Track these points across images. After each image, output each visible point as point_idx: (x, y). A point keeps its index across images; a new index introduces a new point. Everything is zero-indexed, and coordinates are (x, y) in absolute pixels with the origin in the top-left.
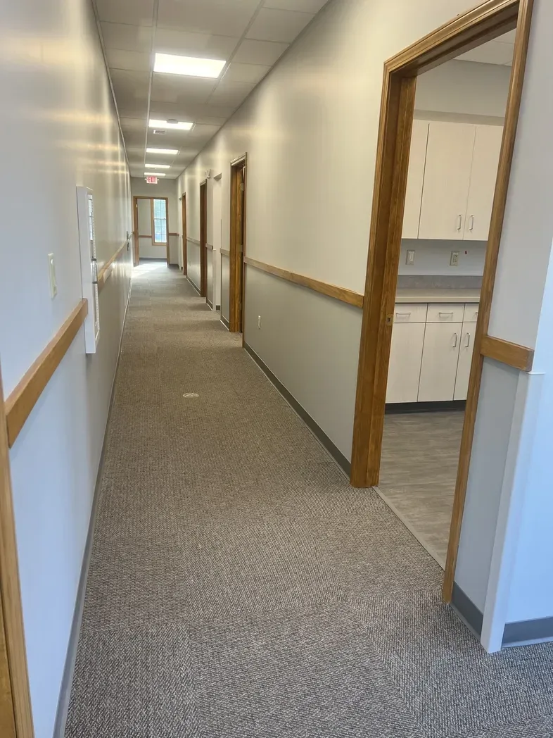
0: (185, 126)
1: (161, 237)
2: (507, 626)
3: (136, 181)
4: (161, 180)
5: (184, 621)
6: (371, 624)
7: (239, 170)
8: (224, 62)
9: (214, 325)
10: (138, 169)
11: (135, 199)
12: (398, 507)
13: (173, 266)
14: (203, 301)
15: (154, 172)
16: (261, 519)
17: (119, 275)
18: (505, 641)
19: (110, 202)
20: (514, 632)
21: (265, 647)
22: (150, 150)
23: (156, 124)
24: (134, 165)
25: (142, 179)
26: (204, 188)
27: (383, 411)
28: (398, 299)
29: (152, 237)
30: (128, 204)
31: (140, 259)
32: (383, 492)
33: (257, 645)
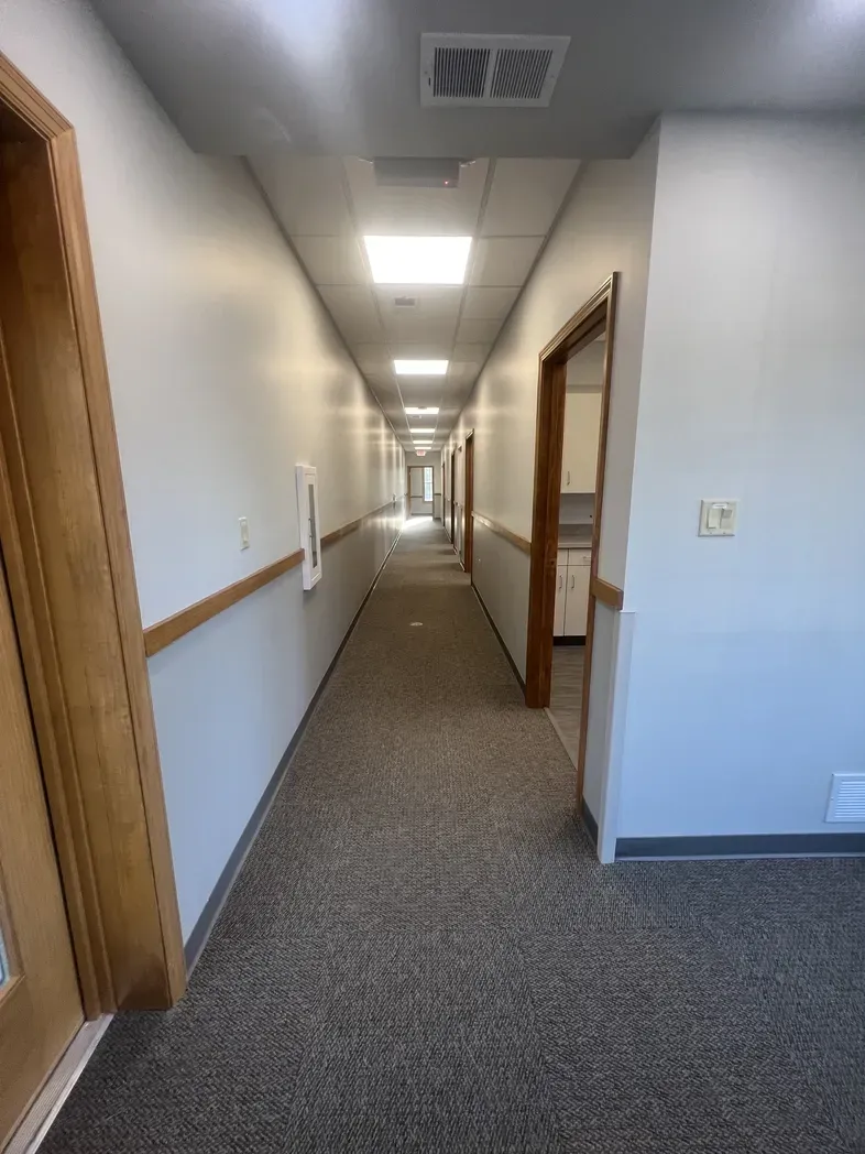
0: (434, 411)
1: (429, 497)
2: (619, 841)
3: (409, 455)
4: (428, 452)
5: (351, 805)
6: (503, 825)
7: (470, 441)
8: (447, 362)
9: (454, 567)
10: (409, 446)
11: (409, 469)
12: (562, 728)
13: (437, 519)
14: (450, 547)
15: (422, 447)
16: (439, 730)
17: (388, 528)
18: (618, 854)
19: (384, 471)
20: (626, 847)
21: (408, 833)
22: (413, 431)
23: (410, 411)
24: (405, 443)
25: (414, 453)
26: (453, 457)
27: (552, 642)
28: (560, 545)
29: (423, 497)
30: (402, 472)
31: (412, 514)
32: (552, 713)
33: (401, 830)
